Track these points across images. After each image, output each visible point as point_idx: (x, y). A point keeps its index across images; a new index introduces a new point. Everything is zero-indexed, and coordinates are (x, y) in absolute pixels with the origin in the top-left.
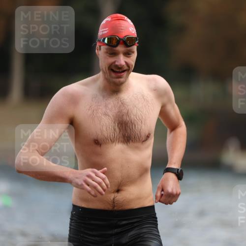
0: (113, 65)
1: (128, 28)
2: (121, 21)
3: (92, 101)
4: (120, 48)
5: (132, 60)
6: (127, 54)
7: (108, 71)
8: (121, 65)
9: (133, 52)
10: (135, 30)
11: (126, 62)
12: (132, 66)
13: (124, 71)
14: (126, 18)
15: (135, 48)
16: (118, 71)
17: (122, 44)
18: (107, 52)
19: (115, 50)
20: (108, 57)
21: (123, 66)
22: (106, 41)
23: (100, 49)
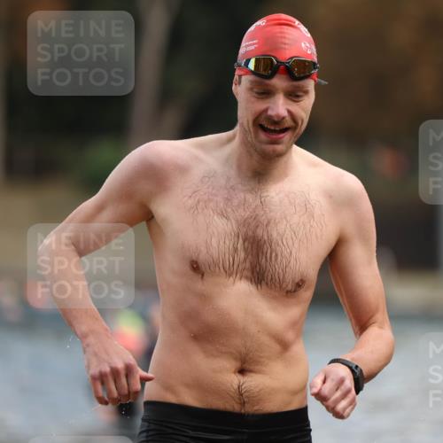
0: (263, 116)
3: (202, 181)
4: (279, 82)
5: (303, 110)
6: (294, 95)
7: (252, 130)
8: (278, 116)
9: (306, 92)
10: (314, 50)
11: (289, 112)
12: (302, 121)
13: (285, 130)
14: (297, 22)
15: (310, 85)
16: (272, 128)
17: (282, 73)
18: (251, 89)
19: (267, 85)
20: (253, 99)
21: (284, 118)
22: (252, 66)
23: (240, 83)
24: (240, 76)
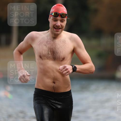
0: (55, 25)
1: (64, 10)
2: (61, 6)
4: (59, 18)
5: (64, 24)
6: (62, 21)
7: (53, 28)
8: (58, 25)
9: (65, 21)
10: (67, 12)
11: (61, 25)
12: (64, 27)
13: (60, 29)
14: (63, 6)
15: (66, 19)
16: (57, 28)
17: (60, 16)
18: (53, 19)
19: (56, 19)
20: (53, 22)
22: (53, 14)
23: (50, 18)
24: (50, 17)
